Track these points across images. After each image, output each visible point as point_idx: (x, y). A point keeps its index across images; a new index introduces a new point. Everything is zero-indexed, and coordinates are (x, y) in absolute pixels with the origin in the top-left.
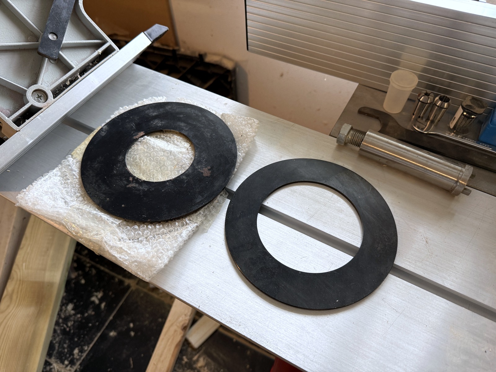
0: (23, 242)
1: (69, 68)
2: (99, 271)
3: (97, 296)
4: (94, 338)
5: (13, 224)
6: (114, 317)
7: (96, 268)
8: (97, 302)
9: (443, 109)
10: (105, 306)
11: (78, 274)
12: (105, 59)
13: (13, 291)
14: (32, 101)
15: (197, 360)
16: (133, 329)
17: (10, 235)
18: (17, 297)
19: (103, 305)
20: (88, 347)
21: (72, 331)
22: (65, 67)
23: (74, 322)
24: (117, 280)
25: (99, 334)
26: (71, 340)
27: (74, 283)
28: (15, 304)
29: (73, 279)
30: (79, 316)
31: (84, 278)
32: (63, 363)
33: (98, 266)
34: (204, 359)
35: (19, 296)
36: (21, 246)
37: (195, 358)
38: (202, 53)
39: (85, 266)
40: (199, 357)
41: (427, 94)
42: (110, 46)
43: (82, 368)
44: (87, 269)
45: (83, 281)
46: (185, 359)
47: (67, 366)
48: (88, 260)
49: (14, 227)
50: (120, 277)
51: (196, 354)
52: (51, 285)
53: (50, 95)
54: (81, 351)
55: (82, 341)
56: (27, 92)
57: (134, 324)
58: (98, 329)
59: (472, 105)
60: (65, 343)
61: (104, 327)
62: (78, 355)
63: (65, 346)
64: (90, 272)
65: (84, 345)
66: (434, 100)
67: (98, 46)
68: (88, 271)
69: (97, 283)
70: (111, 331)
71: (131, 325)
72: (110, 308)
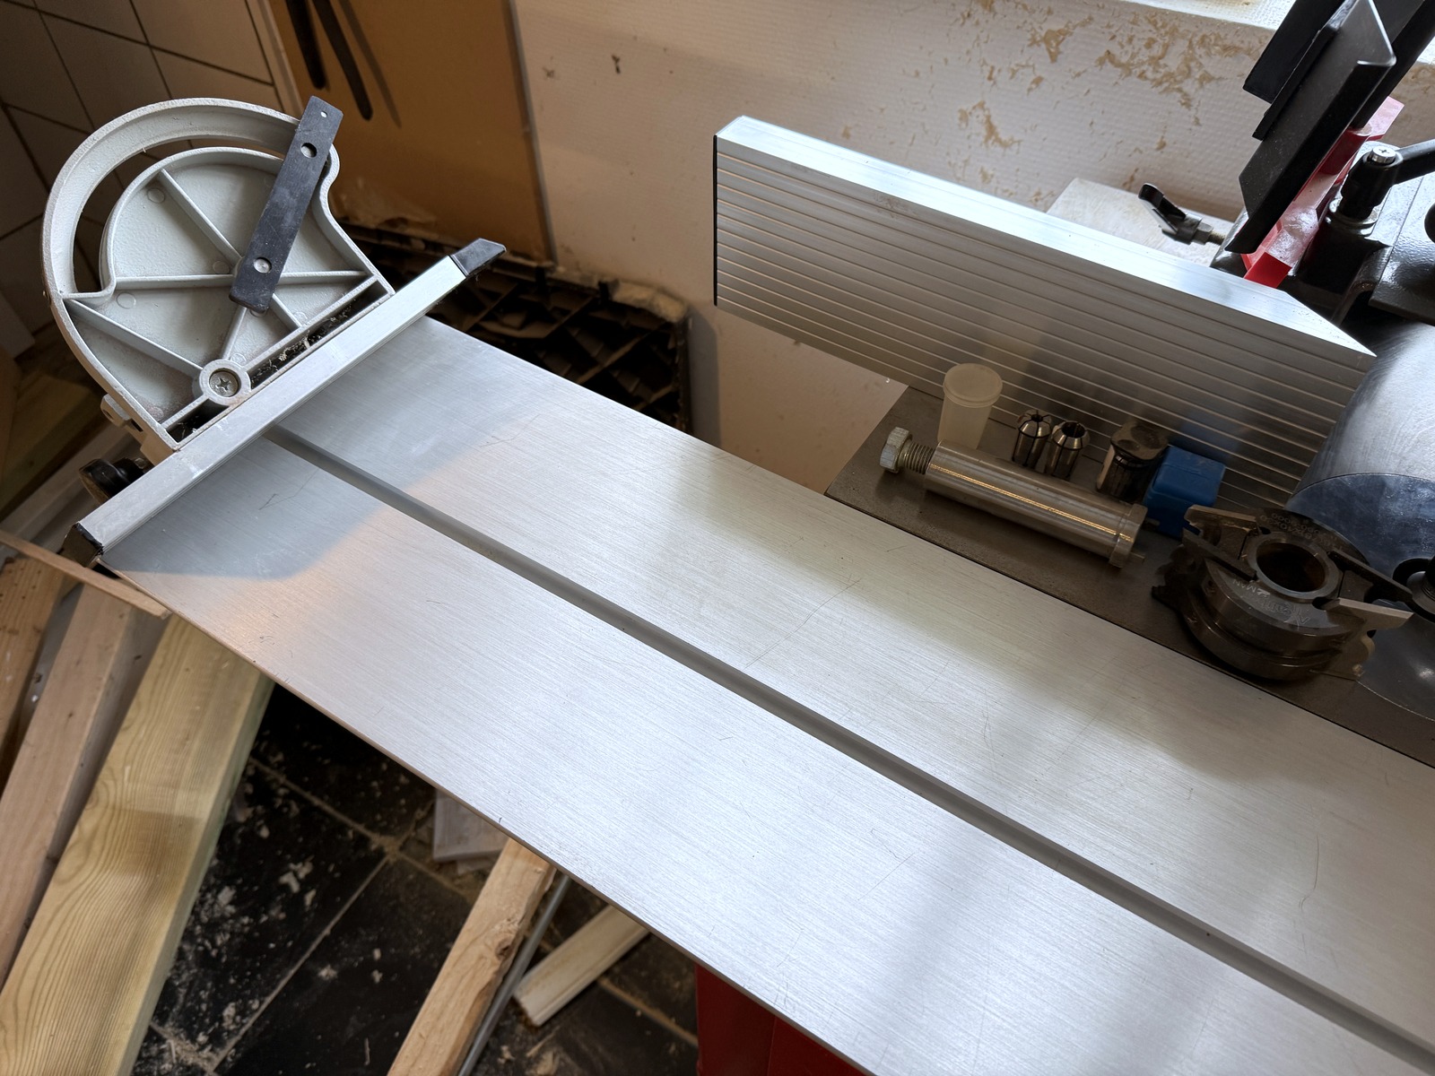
0: (131, 714)
1: (288, 327)
2: (308, 809)
3: (296, 874)
4: (278, 981)
5: (109, 669)
6: (332, 930)
7: (301, 800)
8: (295, 887)
9: (1073, 452)
10: (313, 901)
11: (254, 812)
12: (364, 311)
13: (95, 832)
14: (209, 391)
15: (538, 1058)
16: (379, 966)
17: (100, 694)
18: (103, 849)
19: (309, 897)
20: (261, 1003)
21: (224, 960)
22: (279, 324)
23: (232, 933)
24: (350, 834)
25: (292, 972)
26: (220, 980)
27: (242, 836)
28: (97, 864)
29: (240, 825)
30: (246, 920)
31: (269, 824)
32: (194, 1040)
33: (307, 795)
34: (554, 1056)
35: (107, 846)
36: (125, 724)
37: (532, 1052)
38: (606, 279)
39: (274, 794)
40: (542, 1050)
41: (1037, 419)
42: (377, 284)
43: (239, 1055)
44: (279, 802)
45: (265, 833)
46: (506, 1053)
47: (202, 1047)
48: (282, 779)
49: (111, 678)
50: (361, 828)
51: (535, 1044)
52: (187, 823)
53: (246, 381)
54: (243, 1012)
55: (248, 986)
56: (202, 373)
57: (383, 954)
58: (292, 961)
59: (1133, 440)
60: (205, 989)
61: (307, 955)
62: (234, 1021)
63: (204, 995)
64: (285, 810)
65: (252, 997)
66: (1052, 430)
67: (351, 283)
68: (281, 807)
69: (301, 840)
70: (323, 966)
71: (377, 954)
72: (326, 906)
